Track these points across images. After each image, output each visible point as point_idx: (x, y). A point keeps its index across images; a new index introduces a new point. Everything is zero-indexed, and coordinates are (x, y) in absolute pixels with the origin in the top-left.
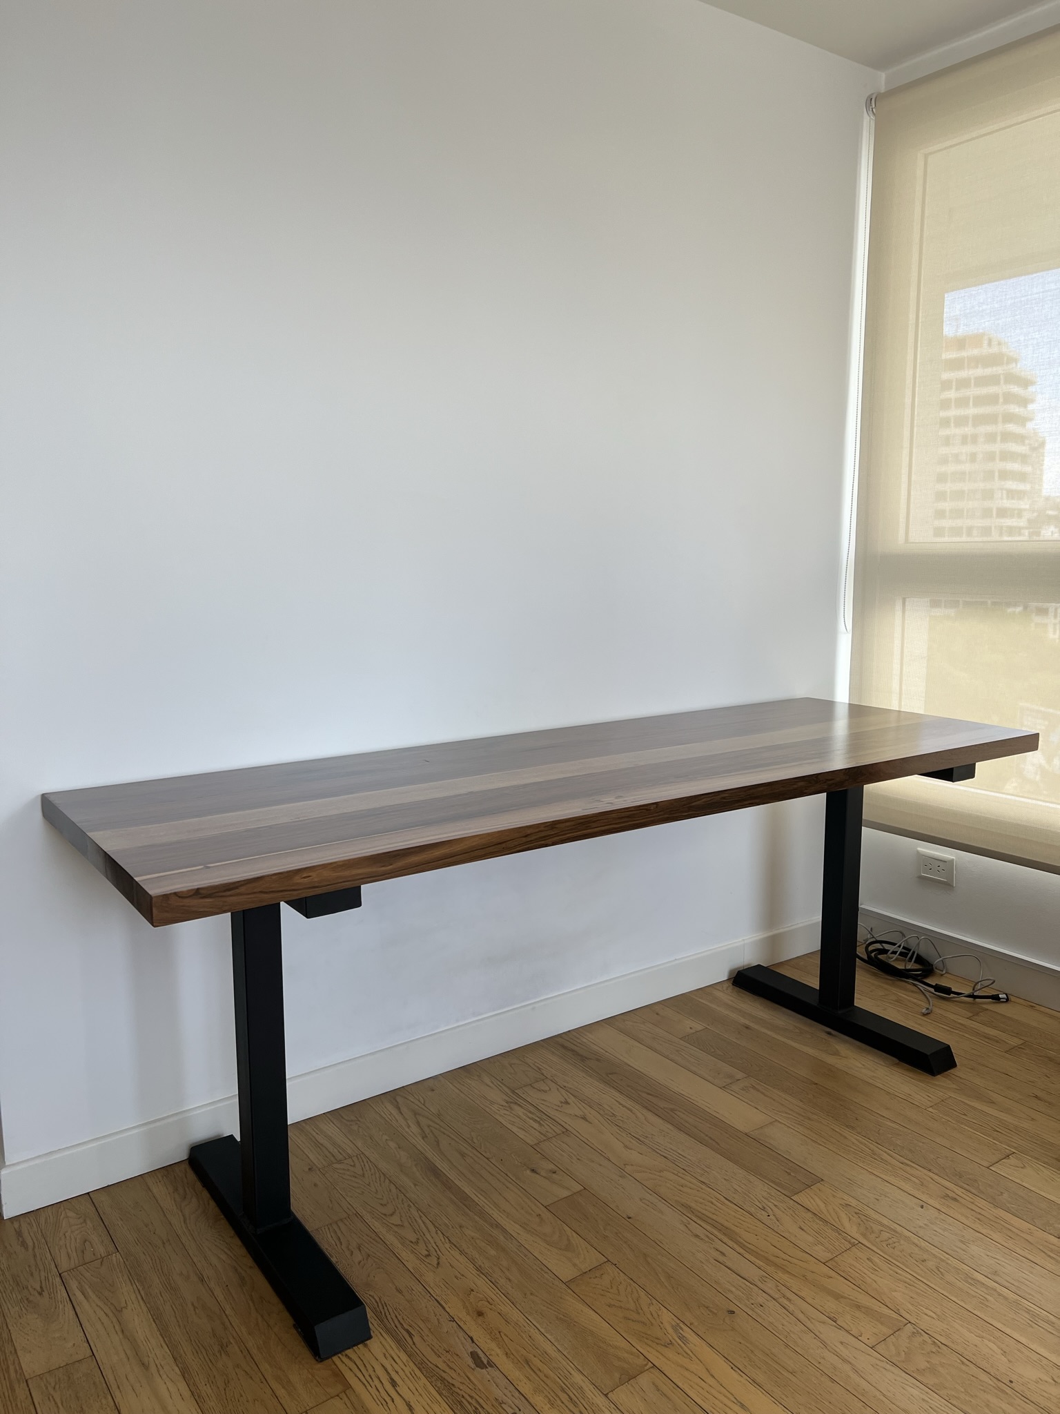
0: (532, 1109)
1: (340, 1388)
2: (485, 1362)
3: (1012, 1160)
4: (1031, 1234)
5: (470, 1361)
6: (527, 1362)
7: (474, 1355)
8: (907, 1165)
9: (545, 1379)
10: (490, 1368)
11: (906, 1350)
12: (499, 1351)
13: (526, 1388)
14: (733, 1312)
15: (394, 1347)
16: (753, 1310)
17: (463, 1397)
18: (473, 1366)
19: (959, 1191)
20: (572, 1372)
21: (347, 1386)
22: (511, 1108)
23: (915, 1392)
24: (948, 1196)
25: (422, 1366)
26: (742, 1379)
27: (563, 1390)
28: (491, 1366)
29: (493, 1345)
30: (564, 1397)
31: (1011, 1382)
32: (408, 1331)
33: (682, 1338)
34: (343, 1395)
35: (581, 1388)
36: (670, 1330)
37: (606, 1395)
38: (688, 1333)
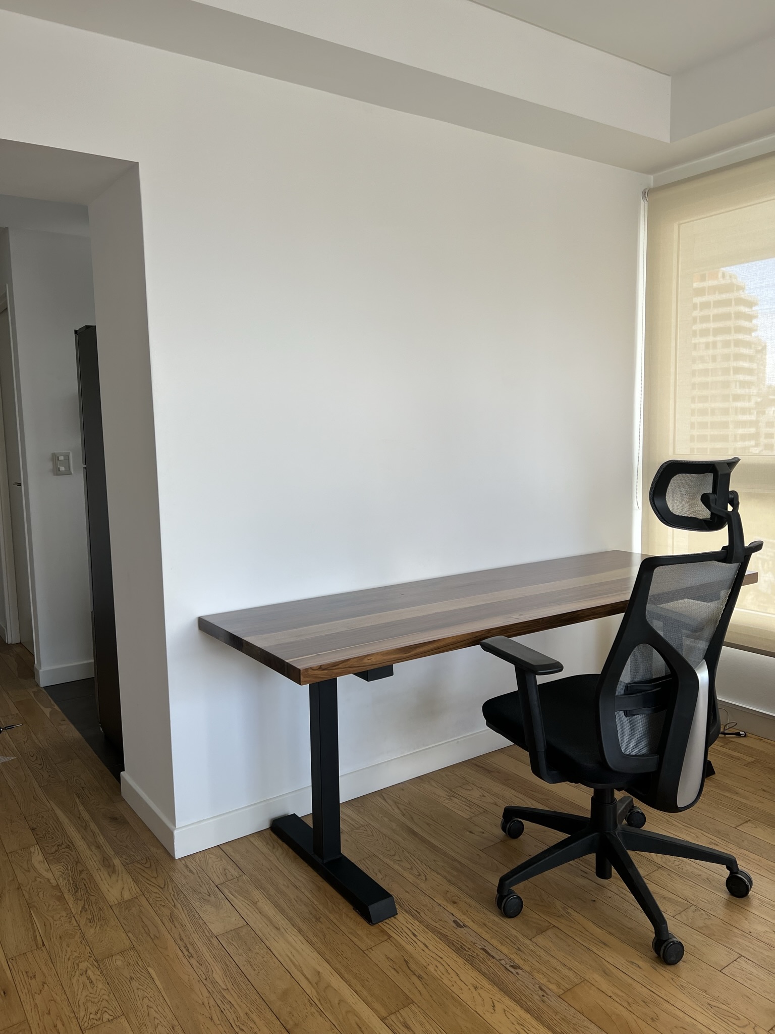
0: (463, 799)
1: (386, 937)
2: (462, 925)
3: (749, 824)
4: (761, 861)
5: (454, 925)
6: (485, 925)
7: (455, 922)
8: (688, 827)
9: (495, 932)
10: (465, 928)
11: (692, 918)
12: (468, 920)
13: (486, 937)
14: (595, 901)
15: (410, 918)
16: (605, 900)
17: (453, 941)
18: (456, 927)
19: (718, 840)
20: (510, 929)
21: (390, 937)
22: (451, 799)
23: (699, 937)
24: (712, 843)
25: (428, 927)
26: (602, 932)
27: (507, 937)
28: (466, 927)
29: (464, 917)
30: (507, 940)
31: (750, 932)
32: (416, 911)
33: (568, 913)
34: (388, 940)
35: (516, 936)
36: (561, 909)
37: (531, 940)
38: (570, 910)
